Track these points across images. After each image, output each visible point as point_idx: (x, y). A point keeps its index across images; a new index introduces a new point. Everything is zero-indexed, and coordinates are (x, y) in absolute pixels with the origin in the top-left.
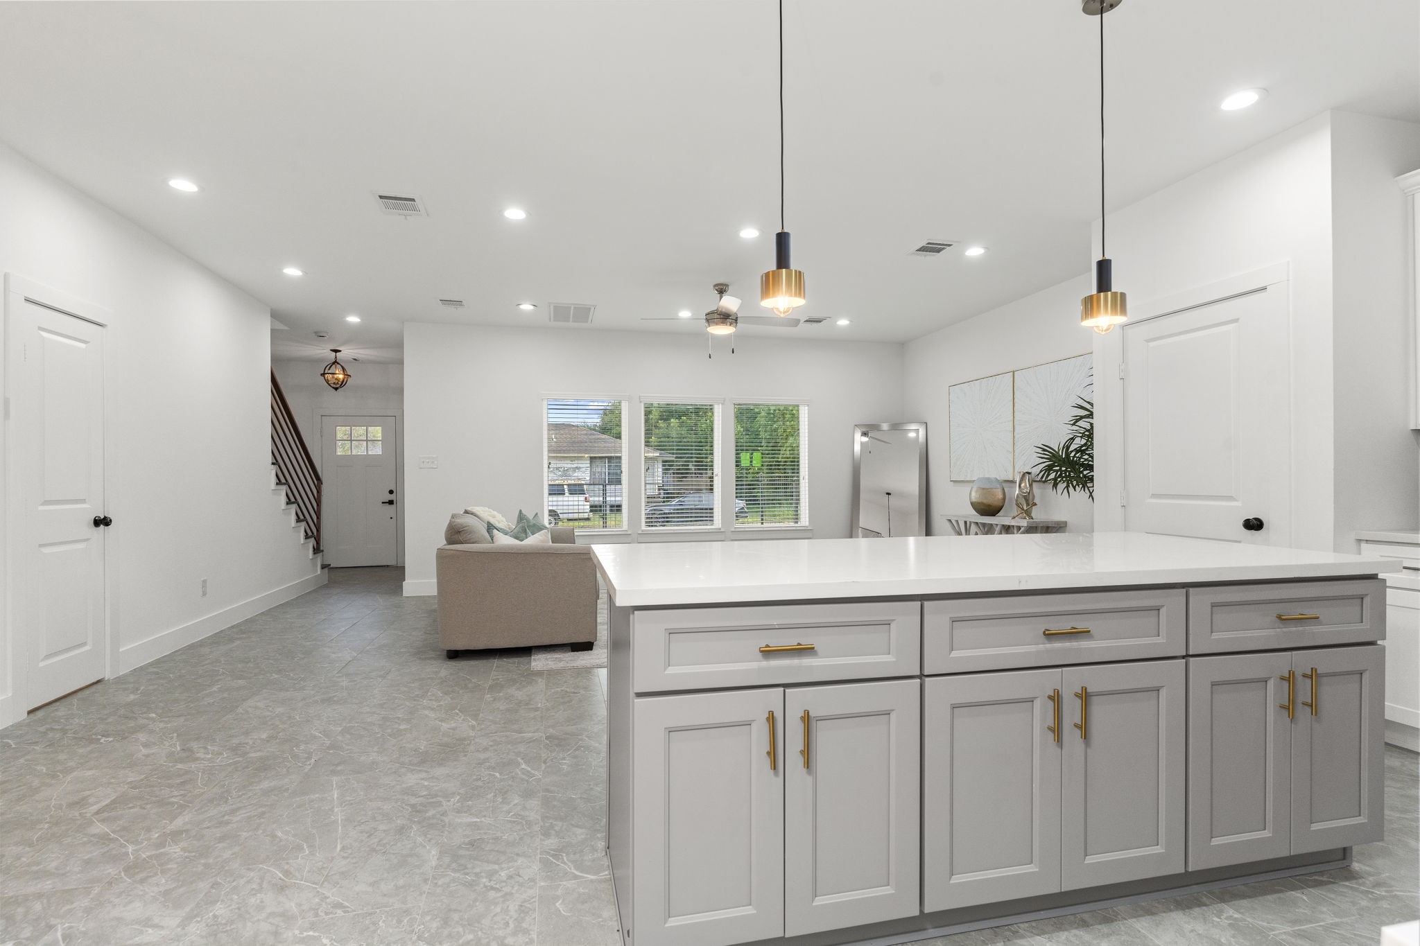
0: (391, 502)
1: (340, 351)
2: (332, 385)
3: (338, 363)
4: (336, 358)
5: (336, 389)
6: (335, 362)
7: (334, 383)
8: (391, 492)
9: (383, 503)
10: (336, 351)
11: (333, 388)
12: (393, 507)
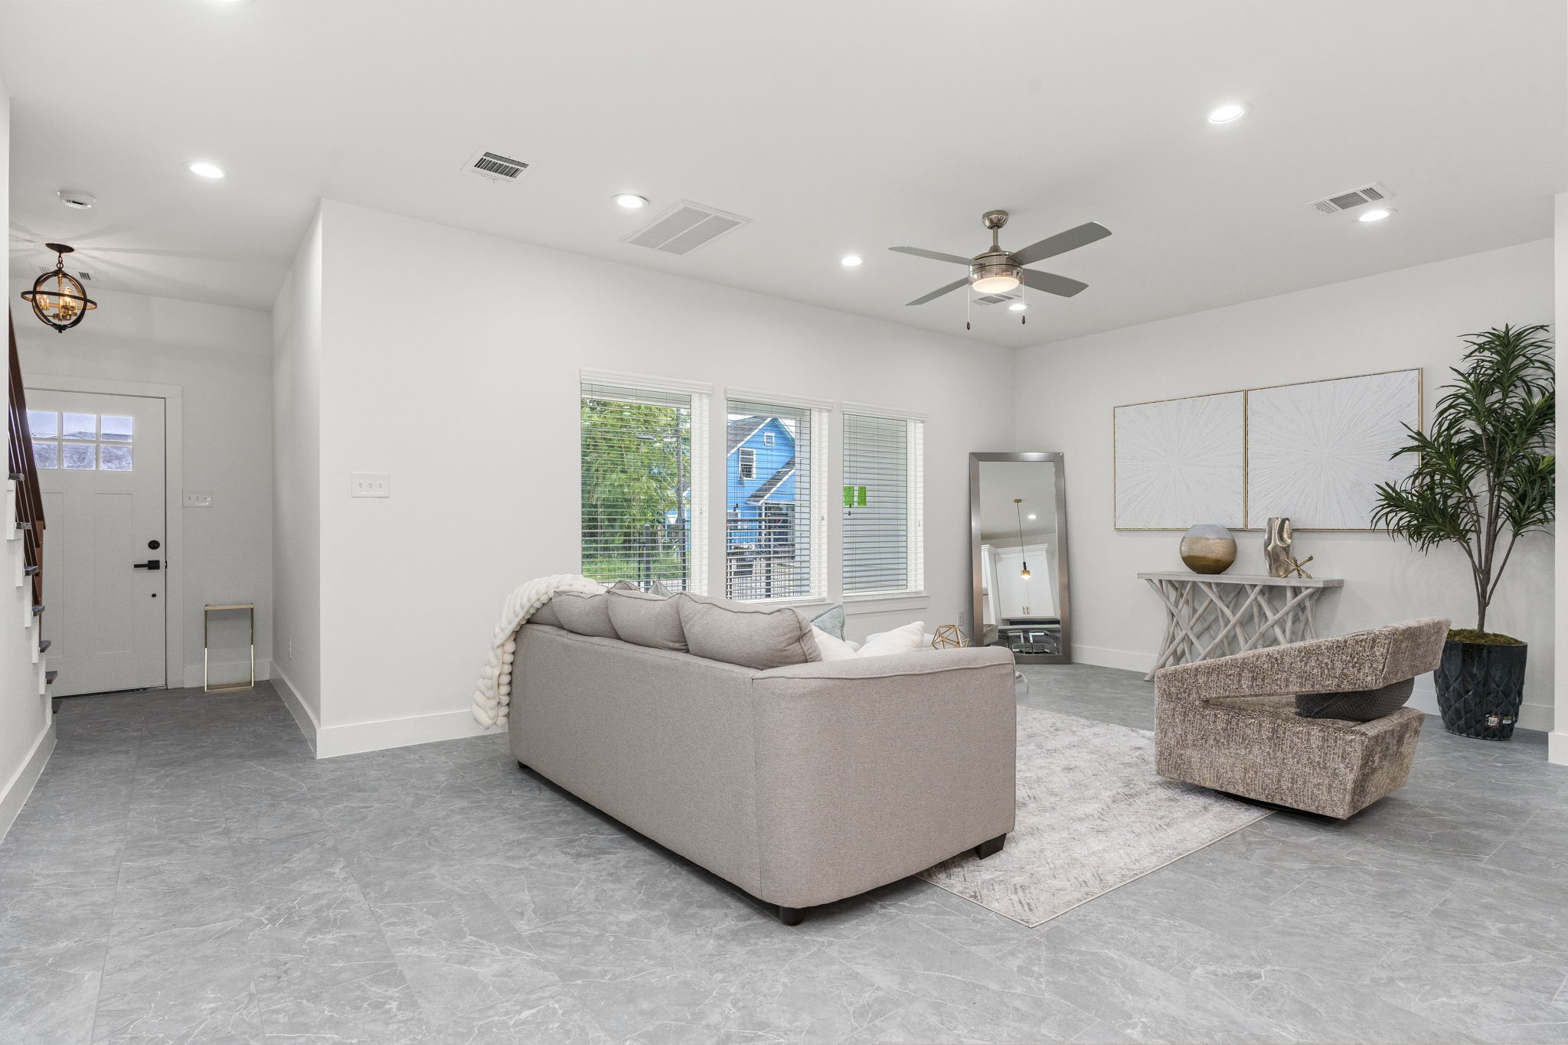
0: (153, 565)
1: (71, 250)
2: (51, 319)
3: (65, 275)
4: (60, 263)
5: (61, 328)
6: (59, 272)
7: (56, 316)
8: (154, 545)
9: (136, 566)
10: (62, 249)
11: (54, 325)
12: (157, 574)
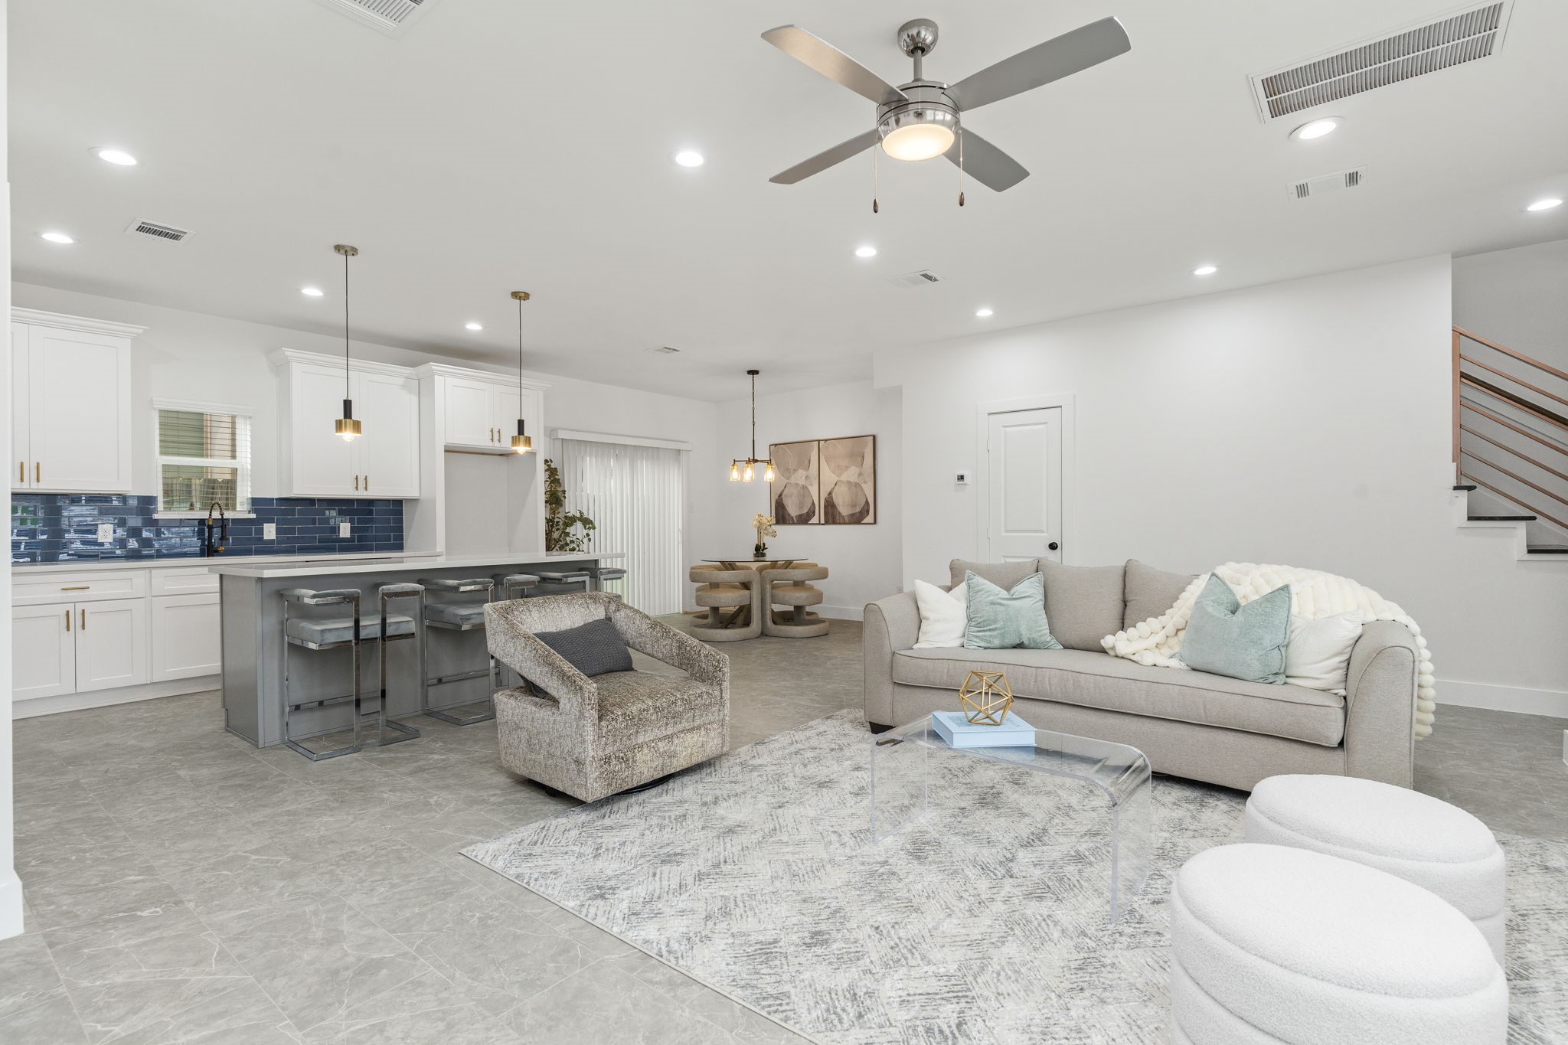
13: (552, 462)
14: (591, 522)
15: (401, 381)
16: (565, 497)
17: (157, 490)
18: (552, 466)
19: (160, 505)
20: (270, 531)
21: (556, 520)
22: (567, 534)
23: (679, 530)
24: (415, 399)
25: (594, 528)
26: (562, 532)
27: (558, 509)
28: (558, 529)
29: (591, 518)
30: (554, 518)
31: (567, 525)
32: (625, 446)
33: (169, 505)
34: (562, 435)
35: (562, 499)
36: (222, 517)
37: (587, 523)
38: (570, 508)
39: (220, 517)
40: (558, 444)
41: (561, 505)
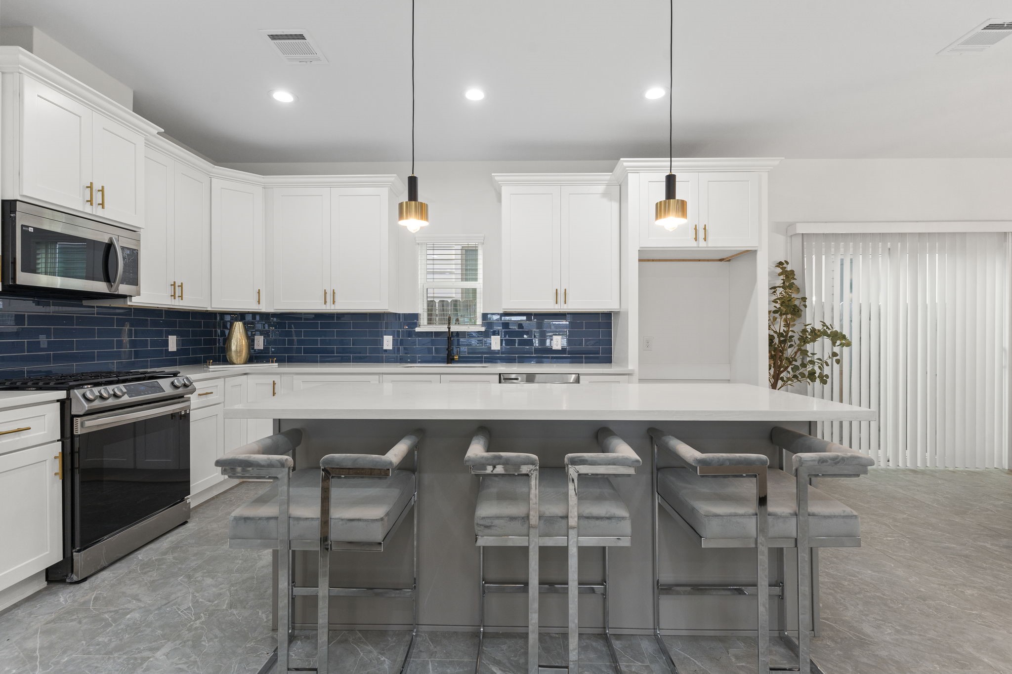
13: (787, 263)
14: (844, 337)
15: (601, 189)
16: (805, 306)
17: (421, 309)
18: (789, 268)
19: (424, 320)
20: (495, 343)
21: (790, 334)
22: (805, 353)
23: (1002, 349)
24: (616, 205)
25: (849, 344)
26: (799, 350)
27: (794, 320)
28: (791, 346)
29: (846, 332)
30: (787, 332)
31: (804, 340)
32: (902, 235)
33: (430, 321)
34: (801, 229)
35: (802, 308)
36: (449, 330)
37: (837, 337)
38: (812, 318)
39: (447, 330)
40: (798, 242)
41: (800, 316)
